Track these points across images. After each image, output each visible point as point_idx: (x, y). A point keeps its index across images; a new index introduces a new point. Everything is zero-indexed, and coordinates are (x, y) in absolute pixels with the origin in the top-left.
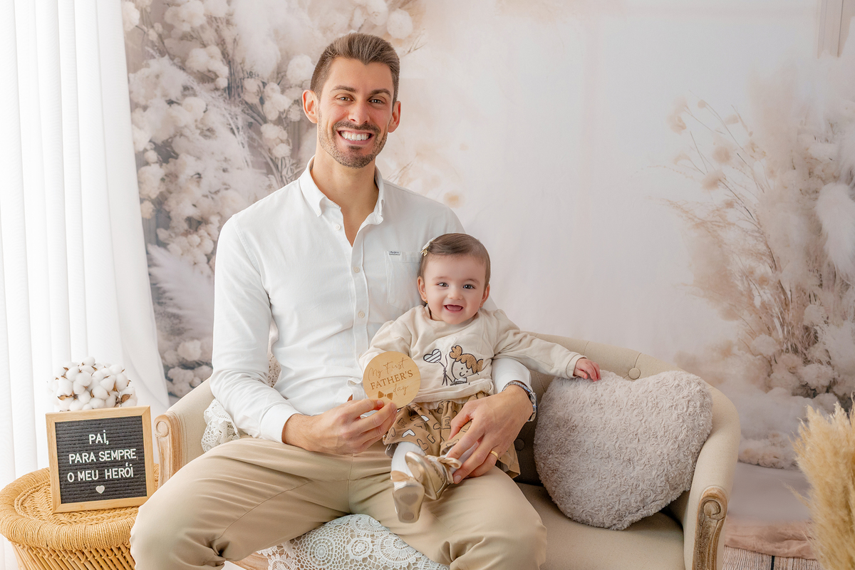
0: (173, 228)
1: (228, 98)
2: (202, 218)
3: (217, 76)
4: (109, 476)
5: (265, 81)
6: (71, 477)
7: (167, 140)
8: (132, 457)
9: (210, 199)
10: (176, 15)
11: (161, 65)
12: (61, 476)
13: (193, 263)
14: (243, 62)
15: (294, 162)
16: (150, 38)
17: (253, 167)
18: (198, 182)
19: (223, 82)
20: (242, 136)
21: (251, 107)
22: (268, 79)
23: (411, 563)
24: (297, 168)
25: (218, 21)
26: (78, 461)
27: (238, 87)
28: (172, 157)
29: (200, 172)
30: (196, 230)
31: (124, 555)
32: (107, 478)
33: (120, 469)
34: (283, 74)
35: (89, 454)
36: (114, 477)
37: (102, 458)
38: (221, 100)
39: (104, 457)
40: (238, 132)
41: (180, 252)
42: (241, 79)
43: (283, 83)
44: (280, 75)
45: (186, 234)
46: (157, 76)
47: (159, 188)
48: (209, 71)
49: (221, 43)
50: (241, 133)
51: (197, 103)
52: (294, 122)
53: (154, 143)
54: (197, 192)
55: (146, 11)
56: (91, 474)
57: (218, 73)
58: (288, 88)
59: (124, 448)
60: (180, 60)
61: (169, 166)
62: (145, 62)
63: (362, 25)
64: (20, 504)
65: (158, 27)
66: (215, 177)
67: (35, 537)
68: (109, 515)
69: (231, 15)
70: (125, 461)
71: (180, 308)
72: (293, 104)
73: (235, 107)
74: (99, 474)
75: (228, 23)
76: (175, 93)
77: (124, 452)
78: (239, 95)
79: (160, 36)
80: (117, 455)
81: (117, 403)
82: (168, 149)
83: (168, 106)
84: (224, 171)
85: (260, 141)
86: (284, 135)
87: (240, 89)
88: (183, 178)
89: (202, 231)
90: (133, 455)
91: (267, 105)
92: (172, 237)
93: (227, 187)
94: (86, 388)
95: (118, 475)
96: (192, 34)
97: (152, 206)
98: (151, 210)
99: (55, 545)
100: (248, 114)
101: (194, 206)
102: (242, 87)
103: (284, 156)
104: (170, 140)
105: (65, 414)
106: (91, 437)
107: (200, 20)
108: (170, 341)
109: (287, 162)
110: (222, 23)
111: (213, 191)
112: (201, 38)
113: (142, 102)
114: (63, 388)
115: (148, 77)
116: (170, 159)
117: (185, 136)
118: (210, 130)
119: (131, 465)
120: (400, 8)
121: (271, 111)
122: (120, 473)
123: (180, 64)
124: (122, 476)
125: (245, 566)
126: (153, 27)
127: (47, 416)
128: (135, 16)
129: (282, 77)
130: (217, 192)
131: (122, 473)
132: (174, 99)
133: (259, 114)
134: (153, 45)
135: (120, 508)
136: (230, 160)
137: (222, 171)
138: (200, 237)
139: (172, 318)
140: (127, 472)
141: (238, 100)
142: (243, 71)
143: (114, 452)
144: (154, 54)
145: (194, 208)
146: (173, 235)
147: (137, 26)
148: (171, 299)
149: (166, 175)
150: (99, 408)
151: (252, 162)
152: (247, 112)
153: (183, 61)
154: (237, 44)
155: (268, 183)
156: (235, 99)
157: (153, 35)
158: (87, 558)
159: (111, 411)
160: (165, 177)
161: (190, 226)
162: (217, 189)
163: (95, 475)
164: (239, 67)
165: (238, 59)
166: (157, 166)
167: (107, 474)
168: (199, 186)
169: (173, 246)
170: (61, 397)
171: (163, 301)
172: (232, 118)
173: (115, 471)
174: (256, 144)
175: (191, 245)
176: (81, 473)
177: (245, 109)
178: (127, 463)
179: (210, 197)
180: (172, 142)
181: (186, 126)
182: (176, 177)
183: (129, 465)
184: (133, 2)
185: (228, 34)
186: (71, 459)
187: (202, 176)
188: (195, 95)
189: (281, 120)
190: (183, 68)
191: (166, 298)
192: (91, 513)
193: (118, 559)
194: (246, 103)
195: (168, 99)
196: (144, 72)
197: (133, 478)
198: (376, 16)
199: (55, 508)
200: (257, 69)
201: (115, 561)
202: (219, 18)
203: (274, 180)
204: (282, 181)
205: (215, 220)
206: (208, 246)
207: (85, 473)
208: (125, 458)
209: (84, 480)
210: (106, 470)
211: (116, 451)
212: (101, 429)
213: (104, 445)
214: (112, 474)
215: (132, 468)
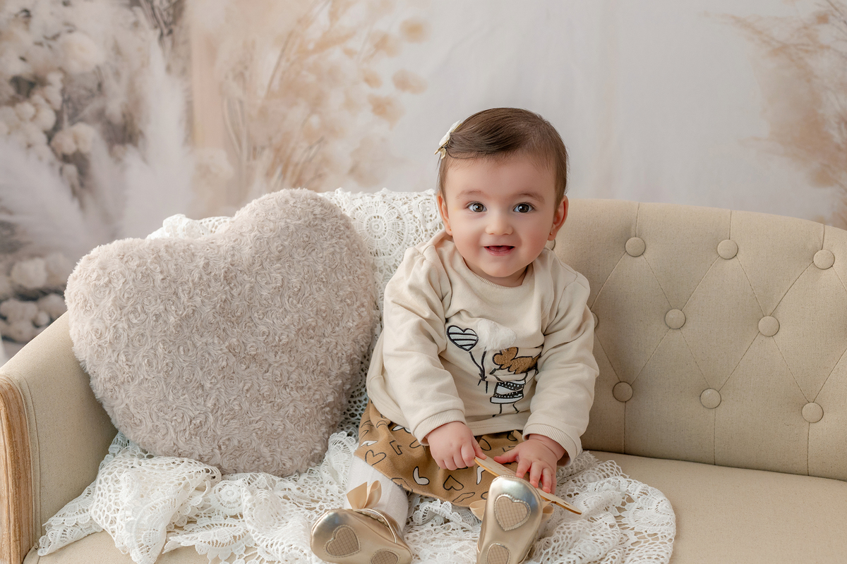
2: (35, 77)
9: (46, 48)
13: (25, 145)
18: (27, 23)
29: (28, 7)
30: (28, 96)
41: (5, 130)
45: (13, 102)
54: (25, 38)
66: (52, 14)
89: (37, 97)
93: (71, 29)
101: (23, 59)
111: (50, 35)
130: (55, 37)
137: (61, 5)
138: (35, 105)
145: (22, 62)
155: (132, 19)
161: (19, 90)
162: (55, 32)
168: (27, 29)
175: (21, 119)
179: (45, 45)
187: (32, 13)
203: (141, 15)
204: (154, 15)
205: (55, 79)
206: (48, 118)
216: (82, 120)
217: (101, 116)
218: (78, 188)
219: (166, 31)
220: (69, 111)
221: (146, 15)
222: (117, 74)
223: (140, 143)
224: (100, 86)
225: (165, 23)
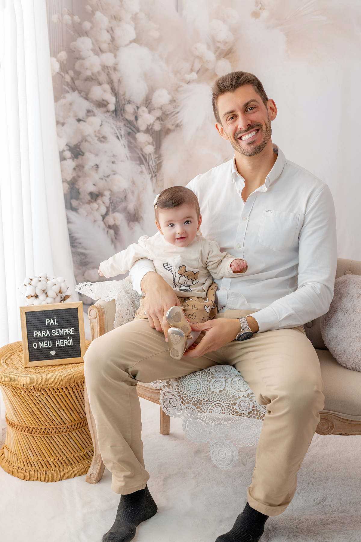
0: (81, 199)
1: (115, 117)
2: (99, 193)
3: (108, 103)
4: (58, 345)
5: (138, 105)
6: (35, 345)
7: (77, 144)
9: (104, 181)
10: (82, 65)
11: (73, 97)
12: (30, 345)
13: (93, 221)
14: (124, 94)
15: (157, 156)
16: (66, 80)
17: (131, 160)
18: (97, 170)
19: (112, 107)
20: (124, 141)
21: (129, 122)
22: (140, 105)
23: (250, 393)
24: (158, 160)
25: (109, 68)
26: (39, 336)
27: (121, 110)
28: (80, 155)
29: (98, 164)
30: (96, 200)
31: (69, 392)
32: (57, 346)
33: (64, 341)
34: (149, 101)
35: (46, 331)
36: (61, 345)
37: (54, 334)
38: (111, 118)
39: (55, 333)
40: (122, 138)
41: (85, 214)
42: (123, 105)
43: (149, 106)
44: (148, 102)
45: (89, 202)
46: (71, 104)
47: (72, 174)
48: (103, 100)
49: (111, 82)
50: (123, 139)
51: (96, 121)
52: (157, 131)
53: (69, 146)
54: (96, 176)
55: (63, 63)
56: (47, 343)
57: (109, 101)
58: (153, 110)
59: (67, 328)
60: (85, 94)
61: (78, 160)
62: (63, 95)
63: (200, 69)
64: (4, 362)
65: (71, 73)
66: (107, 166)
67: (16, 380)
68: (58, 368)
69: (117, 64)
70: (68, 336)
71: (85, 249)
72: (156, 120)
73: (120, 122)
74: (52, 344)
75: (115, 69)
76: (82, 114)
77: (67, 330)
78: (122, 115)
79: (72, 79)
80: (63, 332)
81: (62, 301)
82: (78, 150)
83: (77, 123)
84: (113, 163)
85: (135, 143)
86: (150, 139)
87: (122, 111)
88: (87, 168)
89: (99, 201)
90: (73, 332)
91: (140, 121)
92: (80, 205)
93: (115, 173)
94: (44, 291)
95: (63, 344)
96: (93, 77)
97: (68, 186)
98: (67, 188)
99: (28, 385)
100: (128, 127)
101: (94, 185)
102: (124, 110)
103: (150, 152)
104: (79, 144)
105: (31, 307)
106: (47, 321)
107: (97, 68)
108: (80, 269)
109: (152, 156)
110: (111, 70)
111: (106, 175)
112: (98, 79)
113: (61, 120)
114: (30, 291)
115: (65, 105)
116: (79, 156)
117: (88, 141)
118: (104, 137)
119: (71, 338)
120: (223, 58)
121: (142, 124)
122: (65, 343)
123: (85, 96)
124: (66, 345)
125: (145, 397)
126: (67, 73)
127: (21, 308)
128: (57, 66)
129: (149, 103)
130: (108, 176)
131: (66, 343)
132: (81, 118)
133: (135, 127)
134: (68, 84)
135: (64, 364)
136: (116, 156)
137: (111, 163)
138: (98, 204)
139: (81, 255)
140: (69, 342)
141: (121, 118)
142: (124, 100)
143: (61, 330)
144: (69, 90)
145: (94, 186)
146: (81, 203)
147: (58, 73)
148: (80, 244)
149: (77, 166)
150: (51, 303)
151: (130, 157)
152: (127, 125)
153: (87, 94)
154: (121, 83)
155: (140, 170)
156: (119, 117)
157: (68, 78)
158: (47, 393)
159: (59, 305)
160: (76, 168)
161: (92, 198)
162: (108, 174)
163: (50, 344)
164: (122, 97)
165: (121, 92)
166: (71, 161)
167: (57, 343)
168: (97, 173)
169: (81, 210)
170: (28, 297)
171: (75, 244)
172: (117, 130)
173: (62, 342)
174: (132, 146)
175: (92, 210)
176: (41, 343)
177: (126, 124)
178: (69, 337)
179: (104, 179)
180: (80, 145)
181: (89, 135)
182: (83, 167)
183: (70, 338)
184: (55, 57)
185: (115, 77)
186: (35, 334)
187: (99, 166)
188: (94, 115)
189: (148, 130)
190: (86, 98)
191: (77, 243)
192: (47, 368)
193: (66, 394)
194: (127, 120)
195: (77, 118)
196: (62, 101)
197: (72, 346)
198: (208, 63)
199: (26, 364)
200: (133, 98)
201: (64, 396)
202: (110, 67)
203: (144, 168)
204: (149, 168)
205: (107, 193)
206: (103, 210)
207: (44, 342)
208: (68, 334)
209: (43, 347)
210: (56, 341)
211: (63, 329)
212: (53, 316)
213: (55, 325)
214: (60, 343)
215: (72, 340)
216: (117, 211)
217: (125, 209)
218: (114, 240)
219: (154, 175)
220: (112, 207)
221: (146, 169)
222: (133, 192)
223: (141, 221)
224: (125, 197)
225: (154, 172)
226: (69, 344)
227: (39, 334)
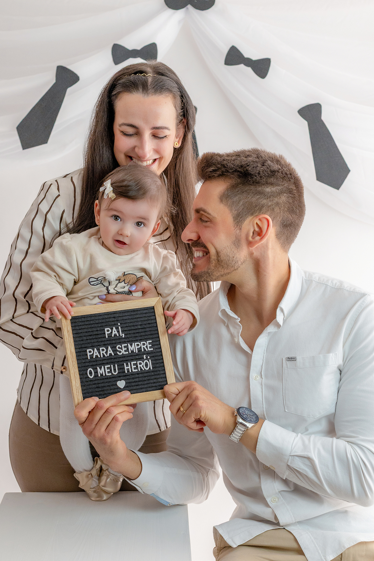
4: (128, 369)
6: (91, 373)
8: (149, 349)
12: (81, 372)
26: (97, 356)
32: (126, 372)
33: (138, 362)
35: (107, 349)
36: (133, 370)
37: (120, 352)
39: (122, 350)
56: (110, 368)
59: (141, 340)
70: (143, 354)
74: (118, 368)
77: (141, 344)
80: (134, 347)
90: (150, 347)
95: (137, 368)
106: (107, 331)
119: (149, 357)
122: (139, 366)
124: (141, 369)
131: (141, 366)
140: (145, 365)
143: (131, 345)
163: (115, 370)
167: (126, 368)
173: (134, 364)
176: (101, 368)
178: (145, 356)
183: (147, 357)
186: (89, 354)
197: (152, 371)
207: (104, 368)
208: (143, 351)
209: (104, 375)
210: (125, 364)
211: (133, 343)
212: (116, 322)
213: (120, 338)
214: (131, 367)
215: (150, 360)
226: (147, 368)
227: (96, 353)
